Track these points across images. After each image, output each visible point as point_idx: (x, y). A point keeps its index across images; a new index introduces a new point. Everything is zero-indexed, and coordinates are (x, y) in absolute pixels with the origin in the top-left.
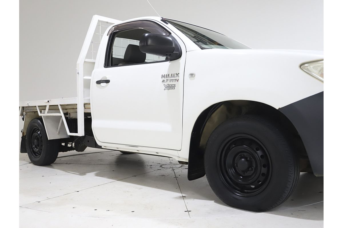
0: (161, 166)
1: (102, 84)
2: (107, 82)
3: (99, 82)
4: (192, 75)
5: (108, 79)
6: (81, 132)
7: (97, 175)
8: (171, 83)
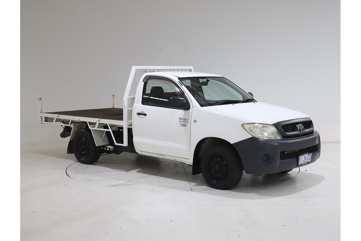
0: (175, 165)
1: (141, 116)
2: (145, 115)
3: (139, 114)
4: (195, 121)
5: (145, 113)
6: (125, 144)
7: (138, 172)
8: (184, 123)
